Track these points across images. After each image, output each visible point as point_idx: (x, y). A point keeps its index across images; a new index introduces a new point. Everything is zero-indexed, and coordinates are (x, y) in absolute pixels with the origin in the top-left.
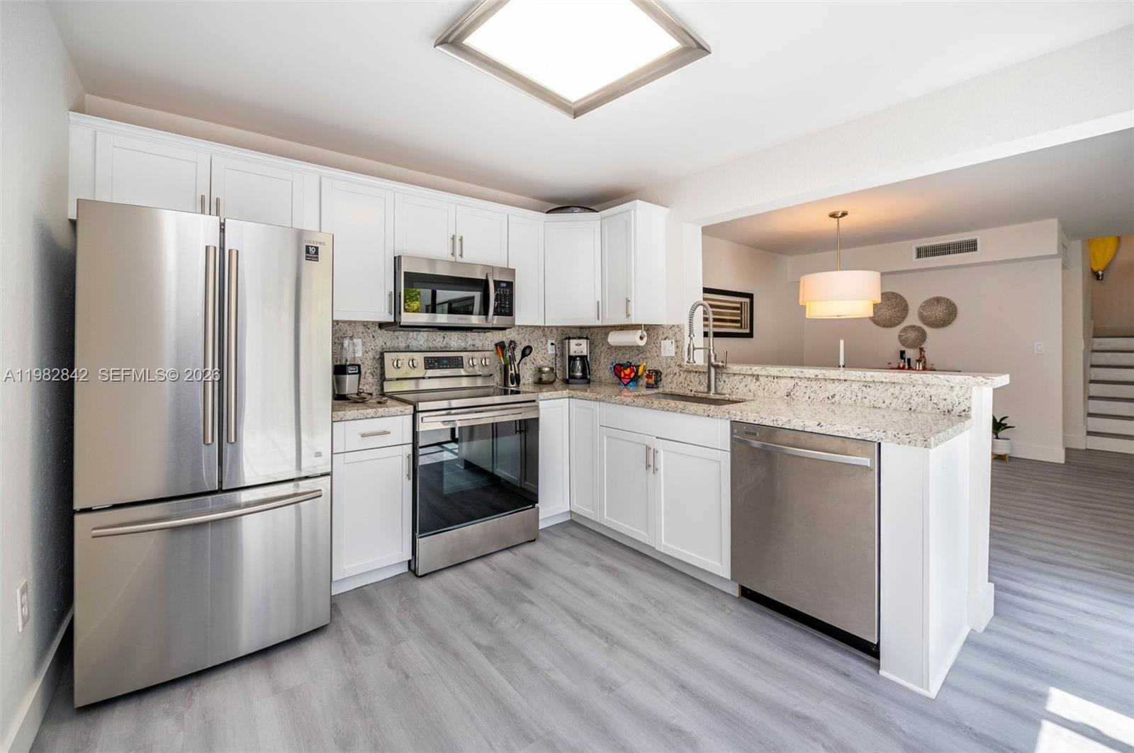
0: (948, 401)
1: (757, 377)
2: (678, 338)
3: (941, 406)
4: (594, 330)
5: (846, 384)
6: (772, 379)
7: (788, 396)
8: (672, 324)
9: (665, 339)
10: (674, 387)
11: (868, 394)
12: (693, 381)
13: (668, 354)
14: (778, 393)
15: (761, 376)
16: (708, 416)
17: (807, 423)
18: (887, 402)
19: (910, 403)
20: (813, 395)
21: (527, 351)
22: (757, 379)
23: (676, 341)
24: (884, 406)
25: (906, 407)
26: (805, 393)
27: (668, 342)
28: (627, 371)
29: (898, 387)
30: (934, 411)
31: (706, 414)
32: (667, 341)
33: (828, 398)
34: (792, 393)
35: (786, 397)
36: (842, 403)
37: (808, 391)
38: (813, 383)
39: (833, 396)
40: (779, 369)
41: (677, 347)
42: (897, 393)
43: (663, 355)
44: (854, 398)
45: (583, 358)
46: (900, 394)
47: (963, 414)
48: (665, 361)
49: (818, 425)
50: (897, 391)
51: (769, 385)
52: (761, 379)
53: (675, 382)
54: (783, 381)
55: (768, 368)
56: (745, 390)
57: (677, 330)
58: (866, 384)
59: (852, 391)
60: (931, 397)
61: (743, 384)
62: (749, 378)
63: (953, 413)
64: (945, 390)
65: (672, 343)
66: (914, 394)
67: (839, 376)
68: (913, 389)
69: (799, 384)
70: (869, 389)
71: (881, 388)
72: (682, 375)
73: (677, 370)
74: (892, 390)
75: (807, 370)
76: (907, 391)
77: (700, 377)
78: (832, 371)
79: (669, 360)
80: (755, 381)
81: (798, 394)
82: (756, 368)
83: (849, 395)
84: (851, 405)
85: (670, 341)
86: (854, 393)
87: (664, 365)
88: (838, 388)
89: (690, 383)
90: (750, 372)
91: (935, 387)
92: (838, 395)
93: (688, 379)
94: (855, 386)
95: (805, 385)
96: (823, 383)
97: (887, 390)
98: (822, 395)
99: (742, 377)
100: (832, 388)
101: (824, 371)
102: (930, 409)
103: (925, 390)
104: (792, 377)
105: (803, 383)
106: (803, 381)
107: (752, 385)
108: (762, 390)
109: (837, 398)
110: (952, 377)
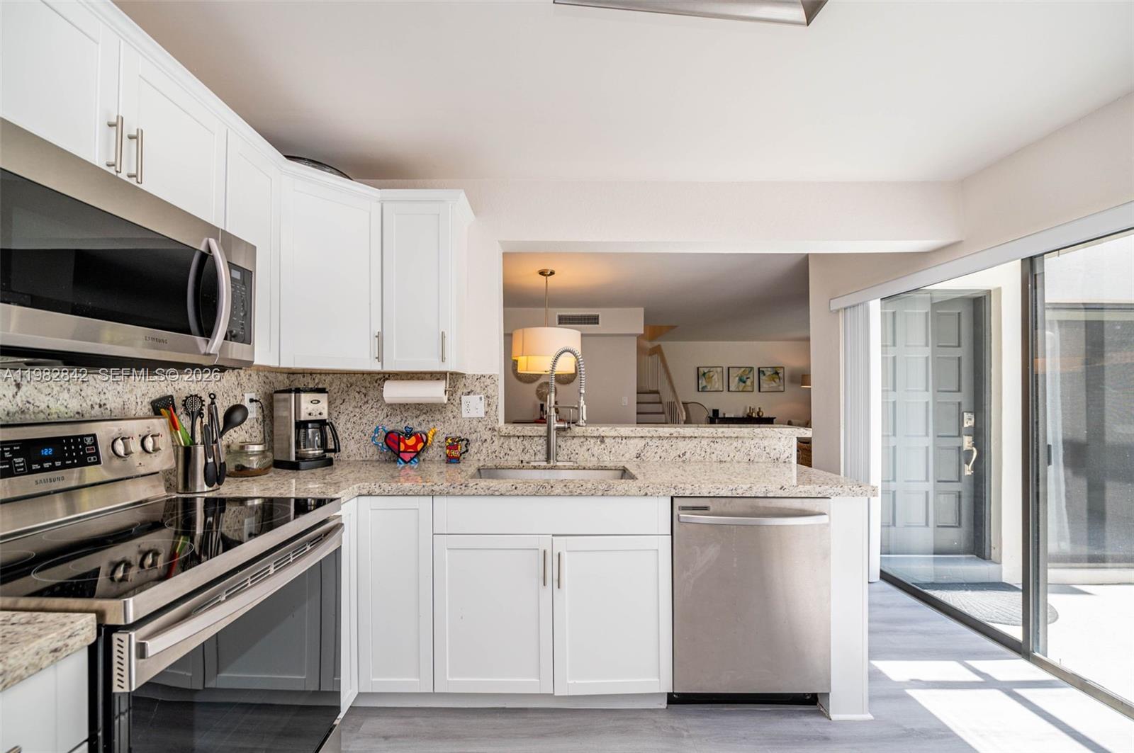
0: (777, 450)
1: (602, 439)
2: (490, 392)
3: (772, 456)
4: (323, 377)
5: (695, 441)
6: (620, 441)
7: (637, 457)
8: (480, 373)
9: (469, 393)
10: (482, 458)
11: (716, 449)
12: (512, 448)
13: (473, 414)
14: (627, 455)
15: (607, 437)
16: (646, 494)
17: (770, 488)
18: (732, 455)
19: (749, 455)
20: (663, 455)
21: (237, 416)
22: (602, 442)
23: (488, 397)
24: (729, 459)
25: (746, 460)
26: (656, 453)
27: (473, 399)
28: (411, 441)
29: (740, 441)
30: (767, 460)
31: (643, 492)
32: (471, 396)
33: (679, 456)
34: (642, 454)
35: (635, 459)
36: (692, 460)
37: (659, 451)
38: (665, 442)
39: (684, 454)
40: (631, 429)
41: (489, 405)
42: (739, 446)
43: (465, 415)
44: (703, 454)
45: (321, 424)
46: (742, 446)
47: (787, 460)
48: (467, 423)
49: (781, 489)
50: (738, 444)
51: (617, 447)
52: (607, 440)
53: (484, 451)
54: (632, 441)
55: (618, 428)
56: (587, 455)
57: (488, 382)
58: (714, 440)
59: (701, 448)
60: (765, 448)
61: (585, 448)
62: (592, 441)
63: (780, 460)
64: (775, 441)
65: (481, 398)
66: (752, 447)
67: (694, 433)
68: (752, 442)
69: (650, 443)
70: (716, 445)
71: (726, 442)
72: (496, 442)
73: (487, 435)
74: (735, 444)
75: (662, 429)
76: (747, 444)
77: (525, 442)
78: (686, 429)
79: (475, 422)
80: (599, 443)
81: (649, 454)
82: (603, 429)
83: (698, 451)
84: (701, 462)
85: (478, 397)
86: (703, 449)
87: (466, 428)
88: (689, 446)
89: (509, 452)
90: (596, 434)
91: (768, 439)
92: (689, 453)
93: (505, 446)
94: (704, 442)
95: (656, 444)
96: (675, 440)
97: (731, 444)
98: (674, 454)
99: (582, 440)
100: (682, 445)
101: (678, 429)
102: (764, 458)
103: (761, 442)
104: (642, 437)
105: (656, 442)
106: (654, 440)
107: (596, 448)
108: (607, 454)
109: (688, 455)
110: (783, 429)
